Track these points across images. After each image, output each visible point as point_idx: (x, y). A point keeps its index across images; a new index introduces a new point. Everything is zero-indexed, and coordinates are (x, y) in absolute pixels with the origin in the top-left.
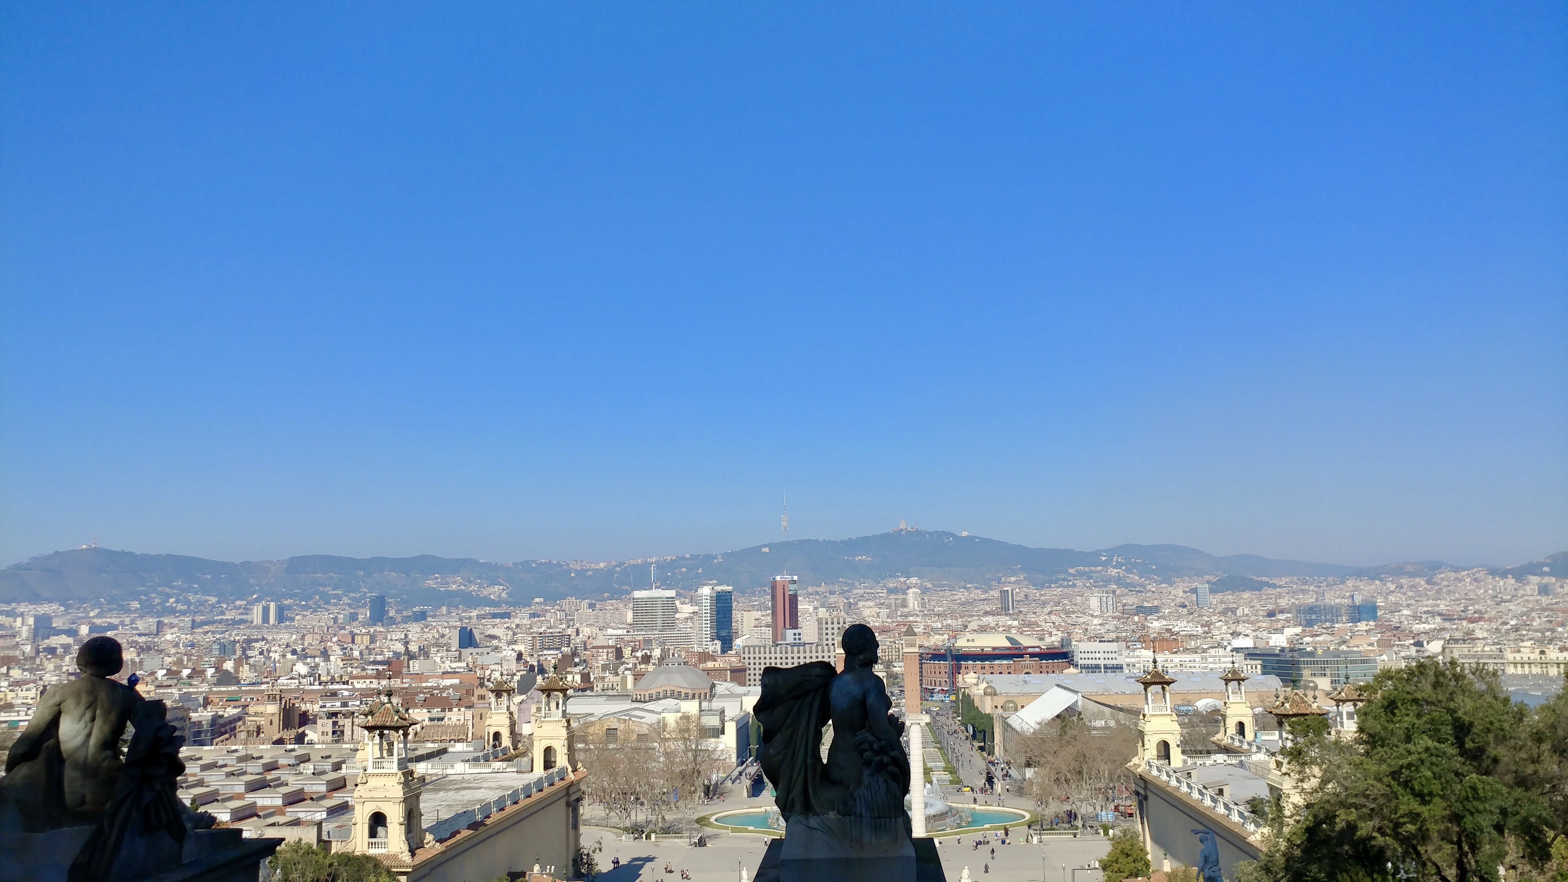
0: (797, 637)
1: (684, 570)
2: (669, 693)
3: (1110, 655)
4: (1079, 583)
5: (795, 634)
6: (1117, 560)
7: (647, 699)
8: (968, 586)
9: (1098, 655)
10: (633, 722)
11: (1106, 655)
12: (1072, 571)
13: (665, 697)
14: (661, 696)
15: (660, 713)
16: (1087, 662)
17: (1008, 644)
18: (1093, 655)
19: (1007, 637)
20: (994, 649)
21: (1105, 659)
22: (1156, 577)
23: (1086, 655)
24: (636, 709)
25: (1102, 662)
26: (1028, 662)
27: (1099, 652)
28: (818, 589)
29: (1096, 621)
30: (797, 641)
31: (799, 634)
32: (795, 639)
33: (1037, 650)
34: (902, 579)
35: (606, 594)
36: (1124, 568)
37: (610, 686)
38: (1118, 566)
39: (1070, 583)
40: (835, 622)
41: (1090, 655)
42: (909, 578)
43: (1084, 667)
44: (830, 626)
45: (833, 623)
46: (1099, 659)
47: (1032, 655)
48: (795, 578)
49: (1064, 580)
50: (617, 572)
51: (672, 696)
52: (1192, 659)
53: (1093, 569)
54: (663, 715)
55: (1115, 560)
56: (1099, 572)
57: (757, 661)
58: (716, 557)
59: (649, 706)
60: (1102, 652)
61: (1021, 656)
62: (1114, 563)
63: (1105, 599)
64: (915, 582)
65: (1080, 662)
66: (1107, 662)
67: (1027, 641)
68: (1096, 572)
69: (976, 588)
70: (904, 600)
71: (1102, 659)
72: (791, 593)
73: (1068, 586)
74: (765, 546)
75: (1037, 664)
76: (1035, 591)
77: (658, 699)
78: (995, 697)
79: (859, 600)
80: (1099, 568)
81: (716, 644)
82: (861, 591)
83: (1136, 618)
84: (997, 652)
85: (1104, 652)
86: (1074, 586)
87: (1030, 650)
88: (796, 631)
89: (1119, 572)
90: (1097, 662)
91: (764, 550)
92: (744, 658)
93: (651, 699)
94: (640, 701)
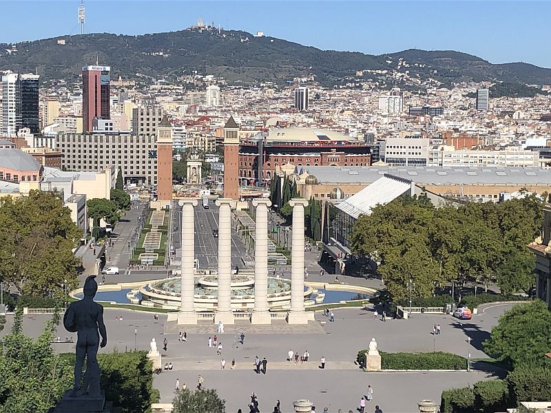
0: (109, 127)
3: (415, 150)
4: (365, 86)
5: (107, 124)
6: (402, 64)
8: (262, 85)
9: (403, 150)
11: (412, 150)
12: (360, 74)
16: (393, 156)
17: (317, 139)
18: (399, 150)
21: (410, 153)
22: (436, 81)
23: (393, 150)
25: (407, 157)
26: (334, 156)
27: (405, 147)
30: (109, 131)
31: (111, 124)
32: (106, 129)
33: (343, 144)
36: (407, 72)
38: (403, 70)
39: (358, 85)
41: (396, 150)
42: (205, 75)
43: (390, 161)
45: (148, 114)
46: (404, 153)
47: (339, 149)
48: (108, 69)
49: (352, 82)
52: (490, 156)
53: (380, 72)
55: (400, 64)
56: (384, 75)
57: (71, 148)
58: (10, 47)
60: (407, 147)
61: (329, 150)
62: (399, 67)
63: (392, 100)
65: (387, 156)
66: (412, 156)
68: (381, 75)
69: (269, 87)
70: (203, 96)
71: (407, 153)
73: (356, 87)
74: (61, 38)
75: (342, 158)
76: (325, 92)
78: (316, 186)
80: (385, 72)
83: (422, 119)
84: (306, 146)
85: (410, 147)
86: (360, 87)
87: (337, 145)
88: (108, 121)
89: (403, 76)
90: (402, 156)
91: (59, 42)
92: (58, 145)
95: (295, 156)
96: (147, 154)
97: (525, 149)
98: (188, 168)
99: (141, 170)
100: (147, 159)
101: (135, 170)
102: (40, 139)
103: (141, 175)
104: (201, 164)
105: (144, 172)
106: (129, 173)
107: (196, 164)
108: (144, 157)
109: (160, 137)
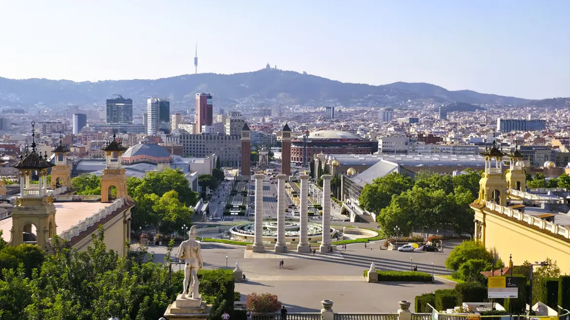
0: (212, 130)
2: (143, 160)
4: (370, 104)
9: (393, 145)
11: (397, 145)
16: (386, 148)
17: (340, 138)
18: (390, 145)
26: (350, 148)
27: (393, 143)
32: (210, 132)
34: (267, 99)
39: (365, 104)
43: (385, 151)
47: (353, 144)
49: (362, 102)
51: (146, 162)
53: (379, 96)
56: (382, 98)
57: (189, 144)
60: (395, 143)
61: (347, 144)
65: (383, 148)
66: (398, 149)
69: (311, 106)
72: (208, 104)
75: (355, 149)
76: (345, 108)
77: (137, 163)
84: (333, 141)
86: (367, 105)
87: (352, 141)
91: (182, 78)
92: (181, 142)
93: (133, 163)
94: (126, 164)
95: (326, 148)
98: (260, 156)
99: (231, 157)
101: (227, 157)
102: (170, 138)
103: (231, 159)
104: (267, 153)
107: (264, 153)
109: (243, 136)
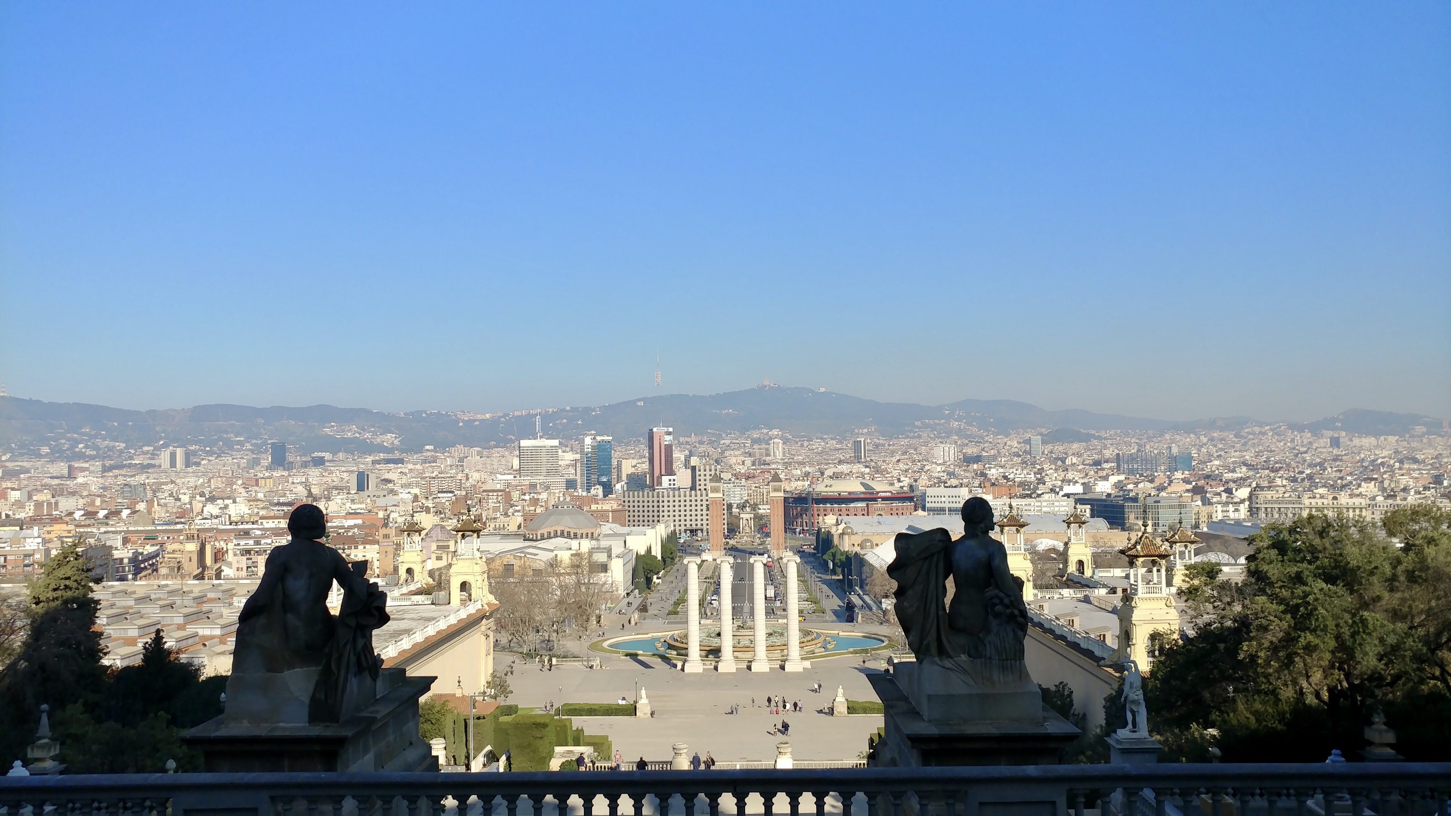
0: (672, 482)
1: (565, 421)
2: (559, 533)
3: (954, 499)
4: (924, 435)
5: (670, 480)
6: (959, 414)
7: (539, 537)
8: (824, 437)
9: (943, 499)
10: (528, 558)
11: (951, 499)
12: (917, 423)
13: (556, 536)
14: (552, 535)
15: (552, 551)
16: (933, 505)
17: (863, 490)
18: (939, 499)
19: (861, 483)
20: (850, 493)
21: (949, 502)
22: (993, 429)
23: (933, 499)
24: (529, 547)
25: (947, 505)
26: (880, 505)
27: (944, 497)
28: (689, 440)
29: (939, 469)
30: (672, 486)
31: (674, 480)
32: (670, 485)
33: (888, 494)
34: (765, 431)
35: (493, 443)
36: (964, 421)
37: (502, 526)
38: (960, 419)
39: (916, 435)
40: (708, 469)
41: (936, 499)
42: (771, 429)
43: (931, 510)
44: (702, 473)
45: (705, 470)
46: (944, 502)
47: (884, 499)
48: (671, 430)
49: (910, 431)
50: (501, 423)
51: (562, 535)
52: (1027, 503)
53: (937, 421)
54: (555, 552)
55: (957, 413)
56: (942, 424)
57: (636, 504)
58: (594, 410)
59: (541, 544)
60: (947, 497)
61: (875, 500)
62: (956, 417)
63: (947, 449)
64: (776, 433)
65: (928, 505)
66: (951, 505)
67: (880, 487)
68: (939, 424)
69: (832, 439)
70: (767, 449)
71: (947, 502)
72: (667, 443)
73: (914, 437)
74: (639, 400)
75: (888, 507)
76: (885, 441)
77: (549, 537)
78: (853, 536)
79: (726, 450)
80: (943, 421)
81: (598, 489)
82: (727, 442)
83: (975, 466)
84: (852, 496)
85: (949, 497)
86: (919, 437)
87: (882, 494)
88: (672, 478)
89: (961, 425)
90: (942, 505)
91: (639, 404)
92: (624, 501)
93: (543, 538)
94: (532, 540)
95: (843, 505)
96: (704, 508)
97: (1063, 496)
98: (741, 520)
99: (699, 523)
100: (705, 512)
101: (694, 523)
103: (699, 526)
104: (752, 516)
105: (702, 525)
106: (688, 526)
107: (748, 516)
108: (702, 510)
109: (712, 492)
